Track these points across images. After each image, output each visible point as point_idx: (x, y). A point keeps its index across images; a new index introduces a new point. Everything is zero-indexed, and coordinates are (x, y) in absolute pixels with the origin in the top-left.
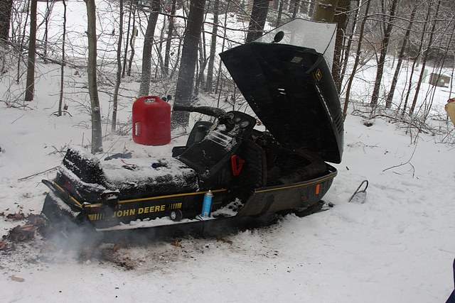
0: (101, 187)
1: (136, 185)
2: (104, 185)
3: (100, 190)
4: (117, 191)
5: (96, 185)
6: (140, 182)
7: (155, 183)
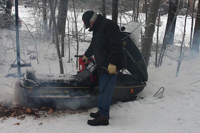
0: (33, 81)
1: (48, 82)
2: (34, 80)
3: (32, 82)
4: (39, 83)
5: (31, 80)
6: (49, 81)
7: (56, 82)
